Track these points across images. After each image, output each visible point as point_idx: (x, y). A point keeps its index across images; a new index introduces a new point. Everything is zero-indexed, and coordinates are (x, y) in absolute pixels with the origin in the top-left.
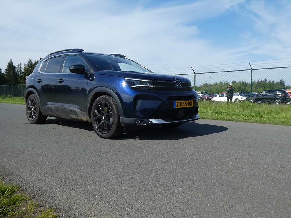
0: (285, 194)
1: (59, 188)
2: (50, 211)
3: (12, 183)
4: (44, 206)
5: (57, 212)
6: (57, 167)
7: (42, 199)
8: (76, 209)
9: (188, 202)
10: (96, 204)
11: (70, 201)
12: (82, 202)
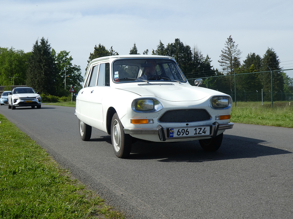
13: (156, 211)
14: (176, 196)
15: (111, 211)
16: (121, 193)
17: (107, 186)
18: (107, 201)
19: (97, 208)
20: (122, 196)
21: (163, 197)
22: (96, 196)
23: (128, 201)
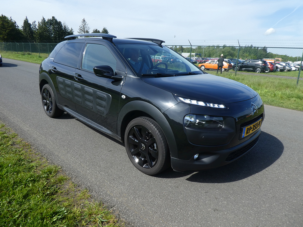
0: (243, 181)
1: (89, 170)
2: (86, 192)
3: (54, 162)
4: (81, 186)
5: (91, 192)
6: (83, 148)
7: (78, 181)
8: (104, 191)
9: (178, 187)
10: (116, 187)
11: (98, 183)
12: (106, 185)
13: (47, 140)
14: (57, 129)
15: (23, 141)
16: (27, 129)
17: (18, 124)
18: (20, 135)
19: (14, 140)
20: (28, 131)
21: (51, 130)
22: (12, 132)
23: (31, 134)
